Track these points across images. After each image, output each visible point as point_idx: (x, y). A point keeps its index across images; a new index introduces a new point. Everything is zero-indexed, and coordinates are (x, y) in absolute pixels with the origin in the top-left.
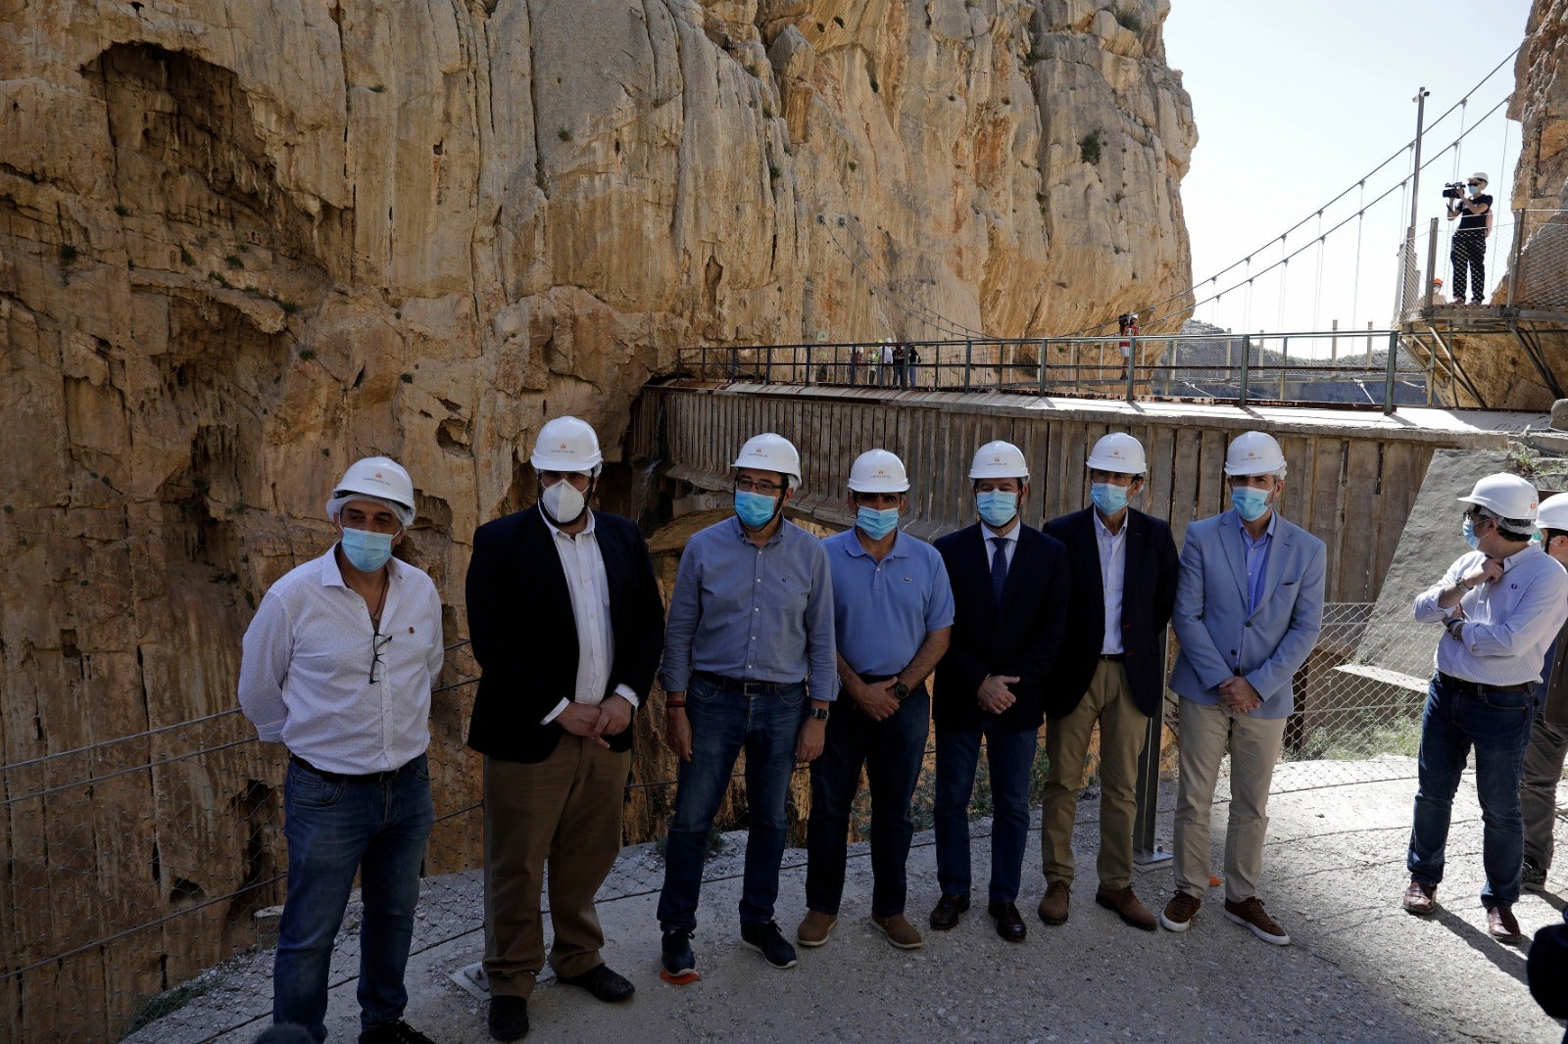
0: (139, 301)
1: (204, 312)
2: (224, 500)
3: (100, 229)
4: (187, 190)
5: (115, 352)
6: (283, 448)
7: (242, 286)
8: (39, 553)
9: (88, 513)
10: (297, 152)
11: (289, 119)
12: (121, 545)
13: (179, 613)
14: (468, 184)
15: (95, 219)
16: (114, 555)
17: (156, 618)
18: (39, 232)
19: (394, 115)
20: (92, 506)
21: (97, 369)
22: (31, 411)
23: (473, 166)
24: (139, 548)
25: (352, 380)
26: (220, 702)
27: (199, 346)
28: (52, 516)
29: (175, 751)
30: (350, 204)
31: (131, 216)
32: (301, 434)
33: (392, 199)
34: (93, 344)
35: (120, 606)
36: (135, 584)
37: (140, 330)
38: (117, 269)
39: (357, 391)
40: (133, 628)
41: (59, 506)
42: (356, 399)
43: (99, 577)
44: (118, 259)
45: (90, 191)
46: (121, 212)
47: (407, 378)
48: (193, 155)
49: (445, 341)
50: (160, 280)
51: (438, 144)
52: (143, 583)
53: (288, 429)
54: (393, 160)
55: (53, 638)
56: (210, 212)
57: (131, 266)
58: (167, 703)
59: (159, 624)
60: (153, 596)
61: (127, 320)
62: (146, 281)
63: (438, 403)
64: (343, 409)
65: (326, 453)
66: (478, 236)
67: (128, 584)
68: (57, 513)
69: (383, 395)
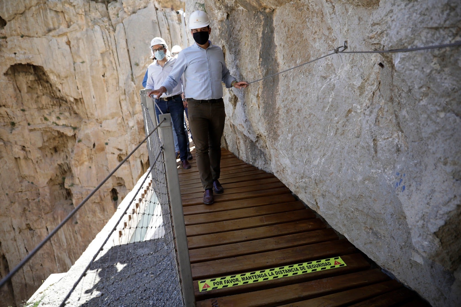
0: (32, 134)
1: (53, 133)
2: (68, 183)
3: (17, 116)
4: (45, 100)
5: (27, 149)
6: (79, 168)
7: (61, 124)
8: (17, 204)
9: (28, 193)
10: (63, 84)
11: (59, 76)
12: (37, 200)
13: (56, 216)
14: (115, 84)
15: (16, 114)
16: (35, 203)
17: (49, 219)
18: (4, 120)
19: (89, 69)
20: (28, 191)
21: (21, 154)
22: (7, 168)
23: (115, 79)
24: (42, 200)
25: (92, 146)
26: (69, 240)
27: (57, 142)
28: (18, 195)
29: (60, 253)
30: (81, 97)
31: (26, 111)
32: (83, 163)
33: (93, 93)
34: (20, 148)
35: (39, 216)
36: (43, 210)
37: (33, 142)
38: (24, 126)
39: (94, 149)
40: (44, 222)
41: (20, 192)
42: (95, 151)
43: (32, 209)
44: (24, 123)
45: (12, 107)
46: (23, 110)
47: (107, 144)
48: (47, 90)
49: (115, 132)
50: (37, 127)
51: (103, 74)
52: (44, 210)
53: (78, 162)
54: (90, 82)
55: (24, 226)
56: (52, 105)
57: (29, 124)
58: (56, 241)
59: (50, 220)
60: (48, 213)
61: (29, 139)
62: (32, 128)
63: (116, 150)
64: (92, 155)
65: (90, 167)
66: (121, 99)
67: (40, 210)
68: (19, 193)
69: (103, 149)
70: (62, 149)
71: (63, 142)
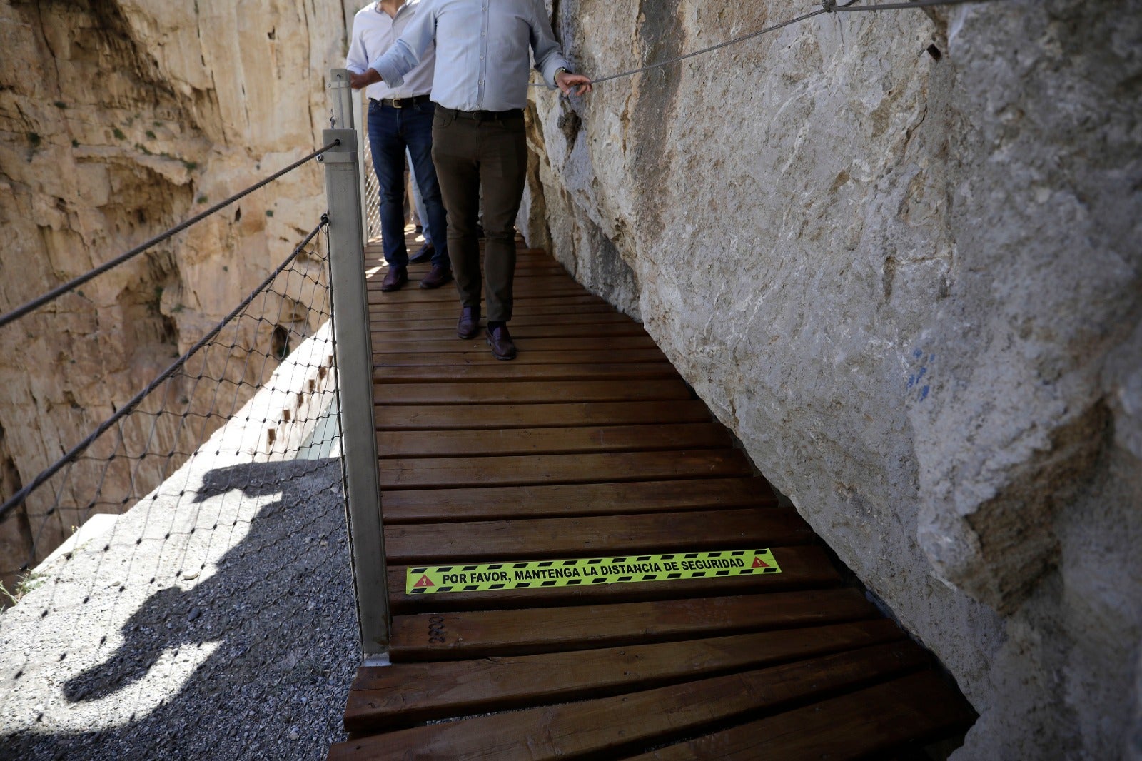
0: (83, 170)
1: (137, 173)
2: (170, 302)
3: (45, 119)
4: (117, 84)
5: (69, 207)
6: (197, 267)
7: (158, 152)
8: (41, 342)
9: (70, 317)
10: (166, 48)
11: (154, 24)
12: (91, 337)
13: (136, 381)
14: (300, 61)
15: (42, 114)
16: (88, 343)
17: (119, 385)
18: (10, 125)
19: (234, 11)
20: (71, 311)
21: (55, 218)
22: (19, 250)
23: (301, 46)
24: (104, 338)
25: (233, 217)
26: (167, 440)
27: (145, 196)
28: (45, 320)
29: (144, 469)
30: (210, 85)
31: (70, 108)
32: (206, 257)
33: (242, 78)
34: (52, 202)
35: (96, 377)
36: (104, 363)
37: (84, 190)
38: (63, 148)
39: (238, 224)
40: (106, 391)
41: (50, 312)
42: (240, 230)
43: (80, 357)
44: (63, 140)
45: (32, 93)
46: (61, 106)
47: (270, 214)
48: (122, 57)
49: (293, 184)
50: (95, 153)
51: (271, 31)
52: (109, 362)
53: (197, 253)
54: (236, 47)
55: (59, 397)
56: (136, 100)
57: (75, 144)
58: (134, 439)
59: (121, 388)
60: (117, 371)
61: (74, 183)
62: (84, 155)
63: (293, 231)
64: (233, 238)
65: (226, 269)
66: (313, 101)
67: (99, 362)
68: (49, 316)
69: (258, 227)
70: (157, 217)
71: (160, 200)
